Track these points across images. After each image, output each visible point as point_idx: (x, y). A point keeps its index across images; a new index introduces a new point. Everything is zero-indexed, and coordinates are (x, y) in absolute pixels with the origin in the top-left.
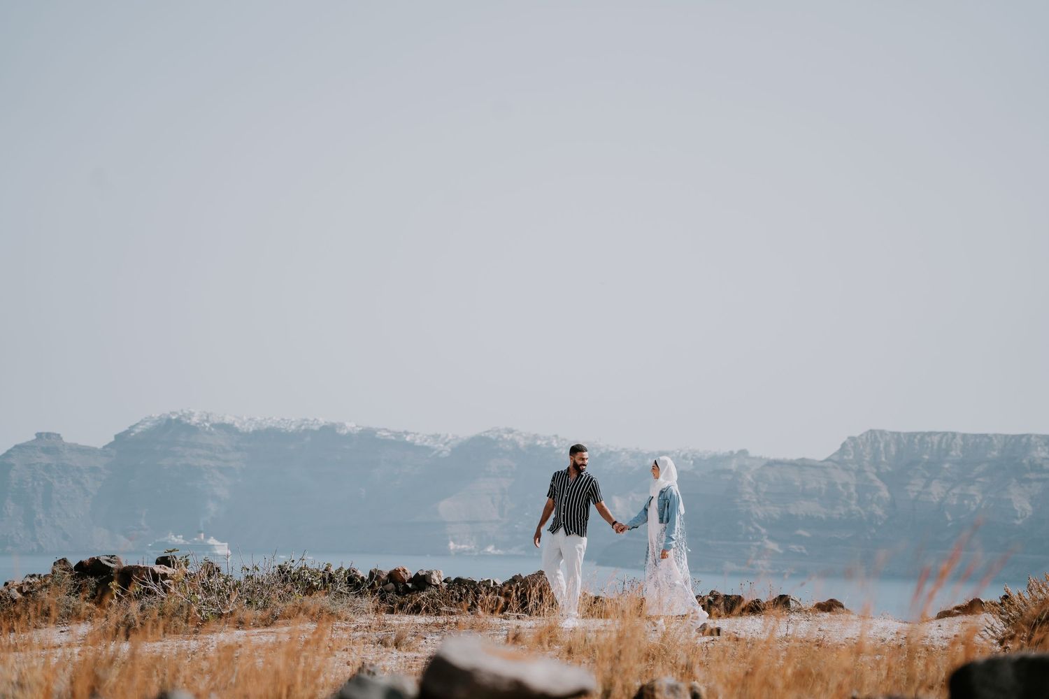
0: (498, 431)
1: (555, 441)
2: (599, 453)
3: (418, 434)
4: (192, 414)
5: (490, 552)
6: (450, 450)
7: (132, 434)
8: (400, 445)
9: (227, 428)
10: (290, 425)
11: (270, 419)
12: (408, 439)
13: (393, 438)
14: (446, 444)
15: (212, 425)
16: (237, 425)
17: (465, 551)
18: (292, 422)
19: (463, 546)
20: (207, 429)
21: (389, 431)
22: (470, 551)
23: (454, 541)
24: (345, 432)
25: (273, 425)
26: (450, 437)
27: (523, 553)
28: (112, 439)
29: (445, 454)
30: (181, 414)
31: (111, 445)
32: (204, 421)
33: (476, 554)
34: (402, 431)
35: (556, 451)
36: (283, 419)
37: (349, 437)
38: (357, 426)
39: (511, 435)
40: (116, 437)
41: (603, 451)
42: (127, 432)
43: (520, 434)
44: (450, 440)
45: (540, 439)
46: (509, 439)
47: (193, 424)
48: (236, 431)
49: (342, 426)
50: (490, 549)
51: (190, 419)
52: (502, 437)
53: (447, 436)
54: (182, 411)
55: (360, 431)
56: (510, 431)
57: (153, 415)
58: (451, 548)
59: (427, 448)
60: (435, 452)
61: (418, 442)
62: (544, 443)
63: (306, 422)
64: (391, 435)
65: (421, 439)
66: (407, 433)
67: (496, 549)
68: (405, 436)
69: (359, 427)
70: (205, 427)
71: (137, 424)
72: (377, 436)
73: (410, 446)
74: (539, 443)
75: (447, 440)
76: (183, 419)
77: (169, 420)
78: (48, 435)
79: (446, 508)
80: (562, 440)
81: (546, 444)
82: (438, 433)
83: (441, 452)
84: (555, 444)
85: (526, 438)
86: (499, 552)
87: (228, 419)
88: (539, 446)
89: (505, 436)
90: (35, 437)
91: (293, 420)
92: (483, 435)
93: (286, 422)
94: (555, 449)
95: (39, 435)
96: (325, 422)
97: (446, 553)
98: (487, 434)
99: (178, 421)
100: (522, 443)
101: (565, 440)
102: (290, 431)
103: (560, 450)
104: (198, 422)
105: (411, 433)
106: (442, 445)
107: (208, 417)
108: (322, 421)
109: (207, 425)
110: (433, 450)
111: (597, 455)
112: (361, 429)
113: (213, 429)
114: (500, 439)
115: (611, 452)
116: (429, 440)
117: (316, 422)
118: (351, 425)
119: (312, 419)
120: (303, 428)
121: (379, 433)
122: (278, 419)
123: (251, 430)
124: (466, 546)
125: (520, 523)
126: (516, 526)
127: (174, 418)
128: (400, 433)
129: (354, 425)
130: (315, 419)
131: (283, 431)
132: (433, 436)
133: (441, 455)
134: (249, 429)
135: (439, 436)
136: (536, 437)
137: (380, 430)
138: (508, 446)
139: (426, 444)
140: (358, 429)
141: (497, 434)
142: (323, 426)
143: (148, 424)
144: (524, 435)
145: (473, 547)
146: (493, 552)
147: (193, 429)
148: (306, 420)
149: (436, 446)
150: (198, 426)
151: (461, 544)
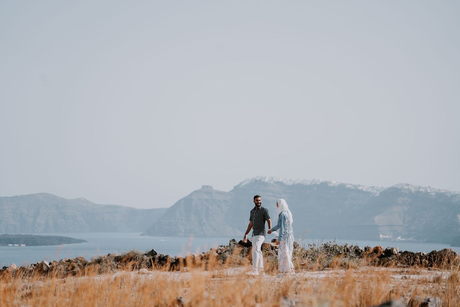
0: (402, 185)
1: (429, 189)
2: (451, 195)
3: (364, 186)
4: (265, 177)
5: (399, 240)
6: (379, 193)
7: (241, 186)
8: (356, 191)
9: (280, 183)
10: (308, 182)
11: (298, 180)
12: (360, 188)
13: (353, 188)
14: (377, 191)
15: (274, 182)
16: (285, 182)
17: (387, 239)
18: (308, 181)
19: (386, 237)
20: (272, 184)
21: (351, 185)
22: (390, 239)
23: (382, 234)
24: (332, 185)
25: (300, 182)
26: (379, 187)
27: (415, 240)
28: (233, 188)
29: (377, 195)
30: (261, 177)
31: (232, 191)
32: (271, 181)
33: (393, 240)
34: (357, 185)
35: (430, 194)
36: (304, 180)
37: (333, 188)
38: (337, 183)
39: (408, 187)
40: (235, 187)
41: (452, 194)
42: (239, 185)
43: (412, 186)
44: (379, 189)
45: (422, 189)
46: (407, 188)
47: (266, 182)
48: (284, 184)
49: (330, 182)
50: (399, 238)
51: (265, 179)
52: (404, 187)
53: (378, 187)
54: (261, 176)
55: (338, 185)
56: (408, 185)
57: (249, 178)
58: (381, 237)
59: (369, 192)
60: (373, 194)
61: (364, 189)
62: (424, 190)
63: (314, 181)
64: (353, 187)
65: (366, 188)
66: (359, 186)
67: (402, 238)
68: (359, 187)
69: (338, 183)
70: (271, 183)
71: (243, 182)
72: (346, 187)
73: (361, 191)
74: (421, 190)
75: (378, 189)
76: (262, 180)
77: (256, 180)
78: (207, 186)
79: (378, 219)
80: (432, 189)
81: (425, 191)
82: (374, 186)
83: (375, 194)
84: (429, 191)
85: (415, 188)
86: (403, 239)
87: (281, 180)
88: (421, 192)
89: (405, 187)
90: (201, 188)
91: (309, 180)
92: (395, 187)
93: (306, 181)
94: (429, 193)
95: (203, 187)
96: (323, 181)
97: (379, 240)
98: (396, 186)
99: (260, 180)
100: (413, 190)
101: (434, 189)
102: (308, 185)
103: (432, 193)
104: (268, 181)
105: (362, 186)
106: (376, 191)
107: (272, 179)
108: (321, 180)
109: (272, 182)
110: (372, 193)
111: (450, 196)
112: (339, 184)
113: (274, 184)
114: (403, 188)
115: (456, 194)
116: (370, 189)
117: (319, 181)
118: (334, 182)
119: (317, 180)
120: (313, 183)
121: (347, 186)
122: (302, 180)
123: (291, 184)
124: (388, 236)
125: (413, 226)
126: (411, 228)
127: (258, 179)
128: (356, 185)
129: (336, 182)
130: (318, 180)
131: (304, 185)
132: (372, 187)
133: (375, 196)
134: (290, 184)
135: (374, 187)
136: (420, 187)
137: (347, 184)
138: (406, 192)
139: (368, 190)
140: (338, 184)
141: (401, 186)
142: (322, 183)
143: (247, 182)
144: (414, 186)
145: (391, 237)
146: (400, 239)
147: (266, 184)
148: (314, 180)
149: (373, 191)
150: (268, 183)
151: (385, 236)
